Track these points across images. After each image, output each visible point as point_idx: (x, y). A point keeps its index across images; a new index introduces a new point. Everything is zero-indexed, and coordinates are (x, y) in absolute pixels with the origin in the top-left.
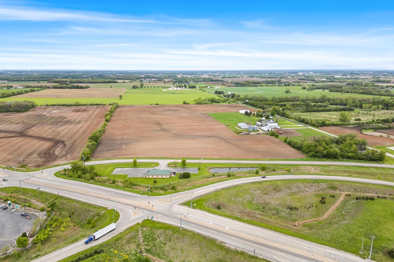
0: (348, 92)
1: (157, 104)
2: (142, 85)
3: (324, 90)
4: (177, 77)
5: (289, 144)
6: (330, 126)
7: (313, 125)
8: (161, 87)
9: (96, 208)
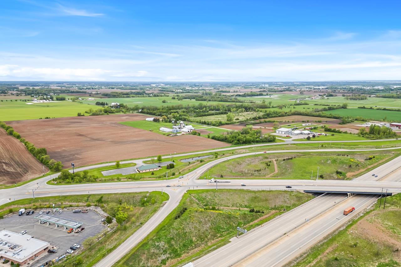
0: (210, 101)
1: (47, 118)
3: (191, 100)
4: (18, 88)
5: (213, 138)
6: (224, 125)
7: (214, 125)
8: (21, 100)
9: (137, 194)
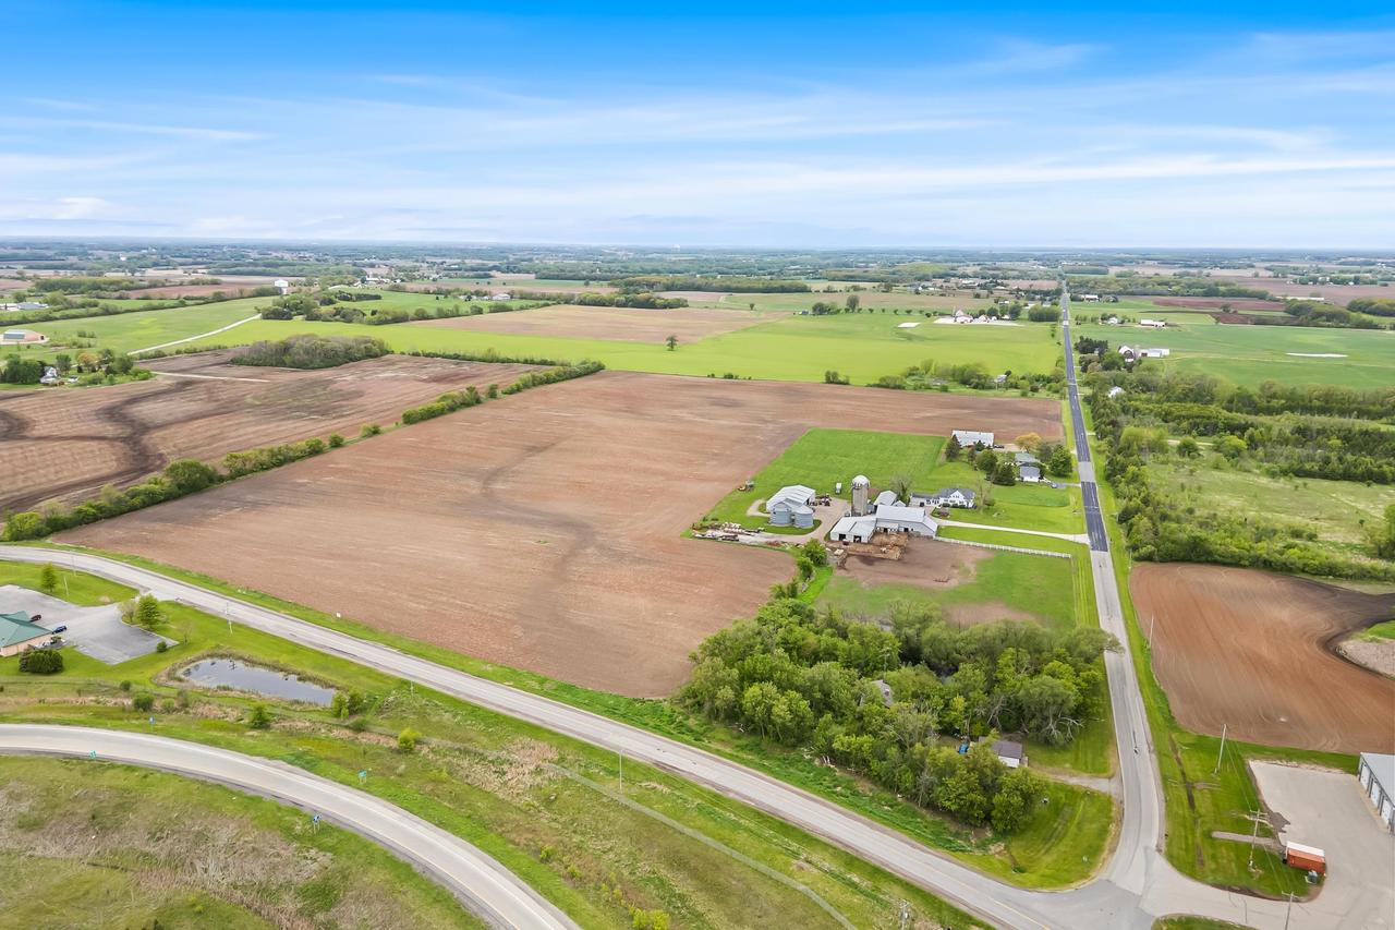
1: (731, 377)
2: (853, 304)
